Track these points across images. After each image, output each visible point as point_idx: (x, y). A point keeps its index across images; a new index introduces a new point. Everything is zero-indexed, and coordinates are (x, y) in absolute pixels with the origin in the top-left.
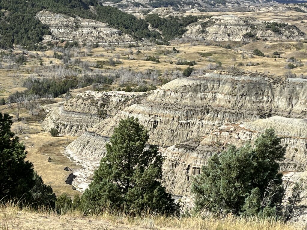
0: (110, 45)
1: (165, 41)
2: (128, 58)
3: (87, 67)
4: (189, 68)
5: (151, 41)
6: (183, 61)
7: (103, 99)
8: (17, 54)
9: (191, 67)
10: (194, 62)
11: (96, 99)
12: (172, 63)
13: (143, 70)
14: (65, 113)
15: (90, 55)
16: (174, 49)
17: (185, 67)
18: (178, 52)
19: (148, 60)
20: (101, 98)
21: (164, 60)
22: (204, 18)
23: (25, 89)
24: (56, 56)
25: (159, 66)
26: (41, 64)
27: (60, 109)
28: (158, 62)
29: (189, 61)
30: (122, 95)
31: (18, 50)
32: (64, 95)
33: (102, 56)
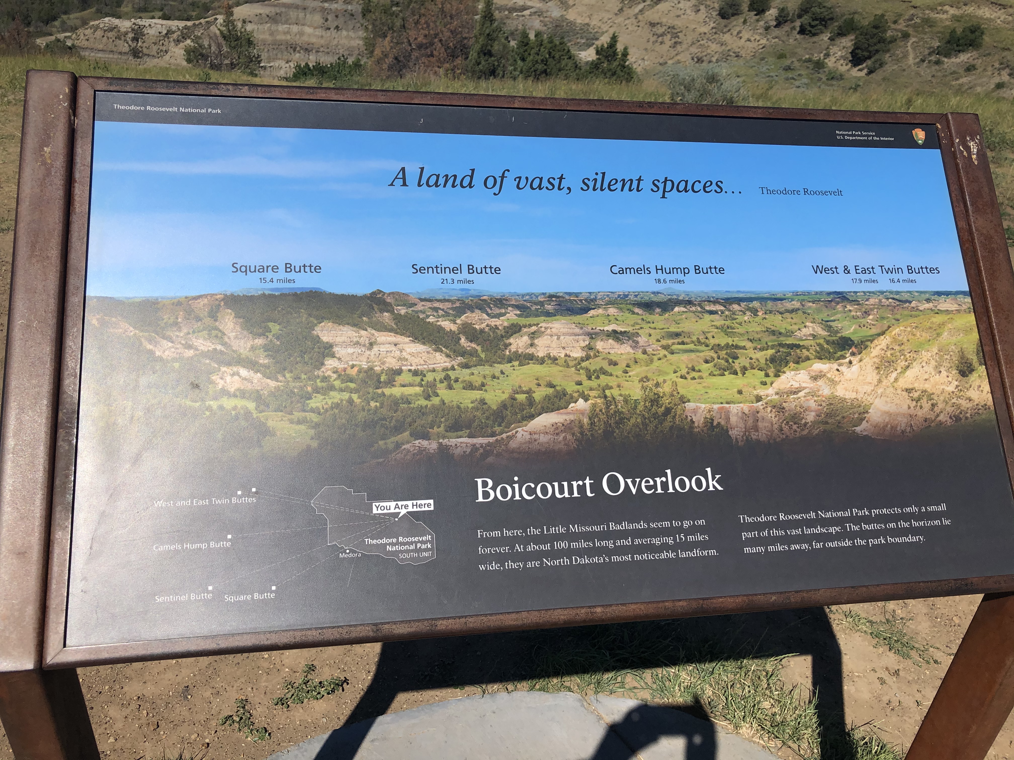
7: (133, 30)
11: (123, 30)
20: (130, 30)
30: (162, 25)
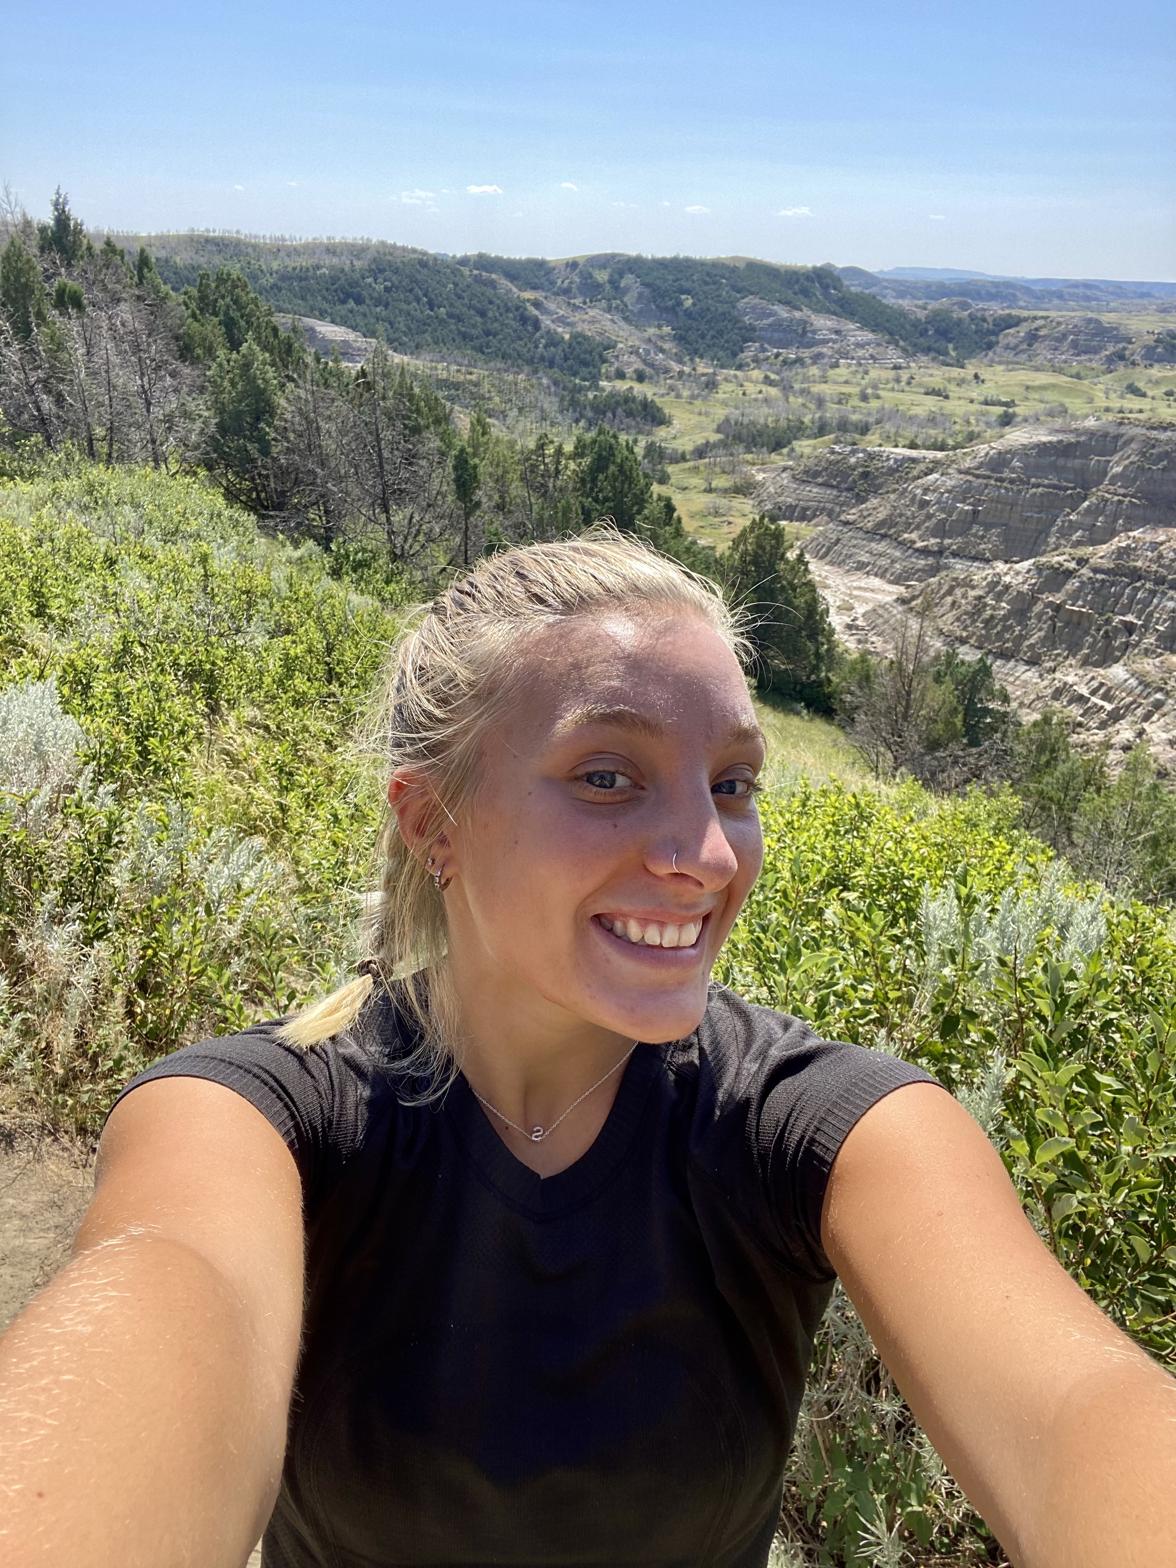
0: (860, 365)
1: (958, 361)
2: (893, 390)
3: (820, 402)
4: (1005, 412)
5: (934, 359)
6: (995, 398)
8: (704, 375)
9: (1011, 410)
10: (1013, 401)
12: (972, 401)
13: (920, 412)
14: (794, 483)
15: (826, 382)
16: (976, 376)
17: (1000, 410)
18: (983, 381)
19: (927, 394)
21: (957, 395)
22: (1035, 318)
23: (720, 436)
24: (767, 381)
25: (949, 406)
26: (744, 394)
27: (784, 475)
28: (947, 397)
29: (1004, 399)
31: (703, 367)
32: (785, 451)
33: (846, 382)
